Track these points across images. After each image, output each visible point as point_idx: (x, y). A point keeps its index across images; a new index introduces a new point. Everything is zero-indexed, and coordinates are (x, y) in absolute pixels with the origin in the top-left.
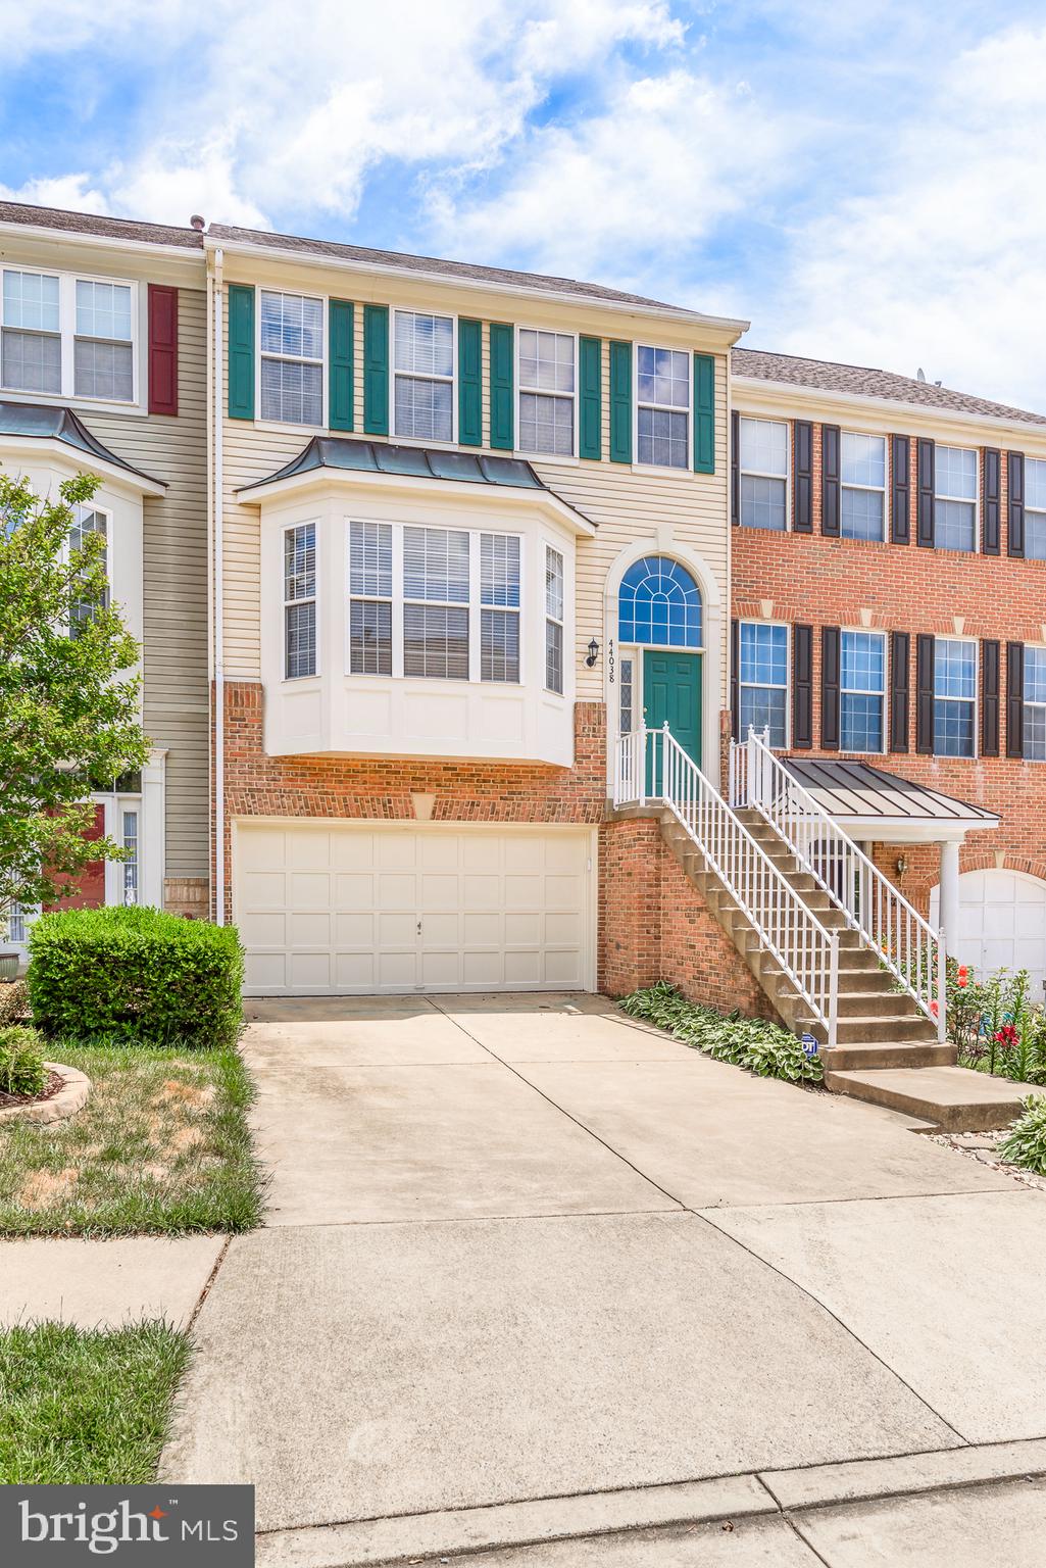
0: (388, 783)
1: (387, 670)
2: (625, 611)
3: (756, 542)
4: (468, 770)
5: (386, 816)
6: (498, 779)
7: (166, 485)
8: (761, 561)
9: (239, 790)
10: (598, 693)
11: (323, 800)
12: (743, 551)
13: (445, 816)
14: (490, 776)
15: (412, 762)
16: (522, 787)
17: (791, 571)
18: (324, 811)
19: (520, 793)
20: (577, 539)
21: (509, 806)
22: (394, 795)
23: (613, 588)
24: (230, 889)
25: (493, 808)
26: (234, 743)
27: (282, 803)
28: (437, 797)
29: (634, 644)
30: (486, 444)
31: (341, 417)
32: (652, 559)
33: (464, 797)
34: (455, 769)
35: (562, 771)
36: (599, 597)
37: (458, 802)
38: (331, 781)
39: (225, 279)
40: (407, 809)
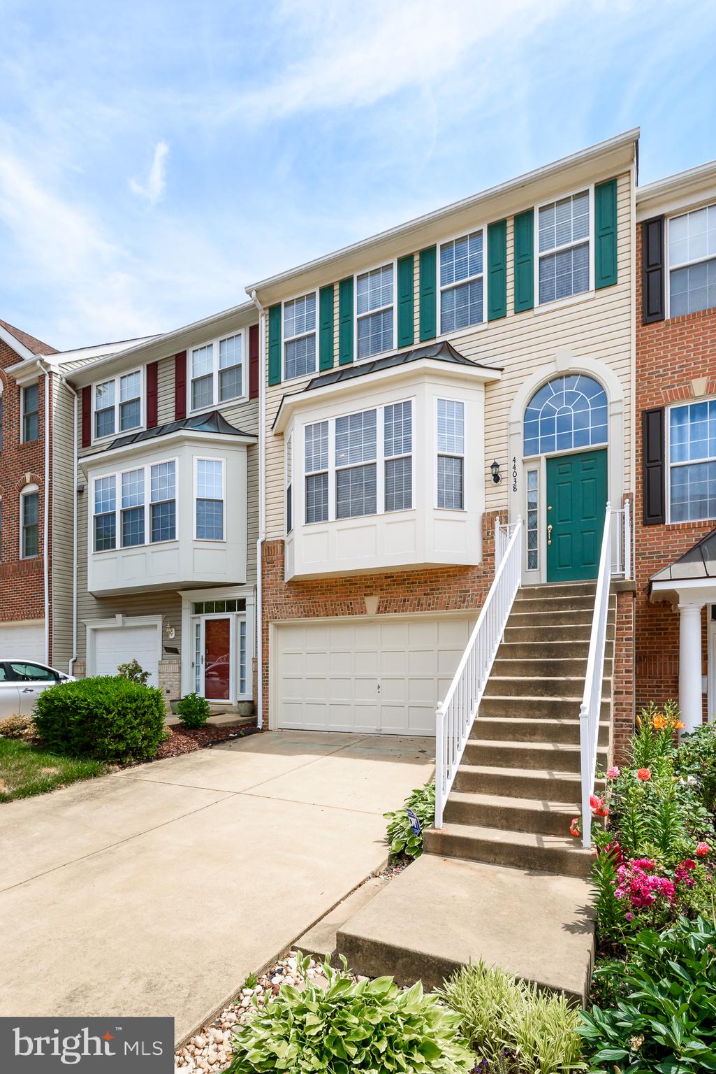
0: (351, 592)
1: (325, 517)
2: (529, 430)
4: (401, 576)
5: (349, 614)
6: (423, 580)
9: (271, 605)
10: (503, 502)
11: (313, 606)
13: (386, 611)
14: (416, 579)
15: (365, 575)
16: (441, 584)
18: (314, 613)
19: (438, 589)
20: (485, 386)
21: (430, 599)
22: (354, 600)
23: (517, 414)
24: (266, 664)
25: (419, 602)
26: (268, 577)
27: (292, 610)
28: (381, 597)
29: (540, 455)
30: (417, 342)
31: (326, 362)
32: (556, 378)
33: (399, 596)
34: (392, 577)
35: (471, 569)
36: (504, 425)
37: (394, 600)
38: (318, 594)
39: (266, 306)
40: (362, 609)
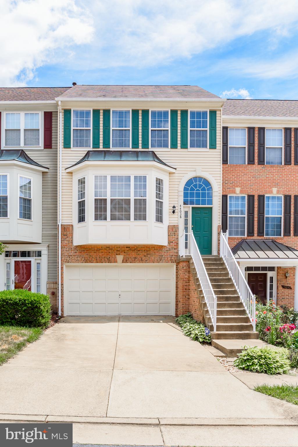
0: (109, 252)
1: (105, 219)
2: (186, 195)
3: (234, 169)
4: (134, 247)
5: (108, 262)
6: (143, 250)
7: (48, 169)
8: (236, 175)
9: (66, 256)
10: (176, 222)
11: (89, 258)
12: (229, 172)
13: (126, 262)
14: (140, 249)
15: (116, 246)
16: (151, 252)
17: (246, 177)
18: (90, 261)
19: (150, 254)
20: (169, 174)
21: (146, 258)
22: (111, 256)
23: (182, 188)
24: (63, 284)
25: (142, 259)
26: (64, 242)
27: (78, 259)
28: (124, 256)
29: (189, 206)
30: (140, 147)
31: (96, 144)
32: (195, 178)
33: (133, 256)
34: (130, 247)
35: (164, 247)
36: (177, 191)
37: (130, 257)
38: (92, 252)
39: (63, 108)
40: (115, 260)
